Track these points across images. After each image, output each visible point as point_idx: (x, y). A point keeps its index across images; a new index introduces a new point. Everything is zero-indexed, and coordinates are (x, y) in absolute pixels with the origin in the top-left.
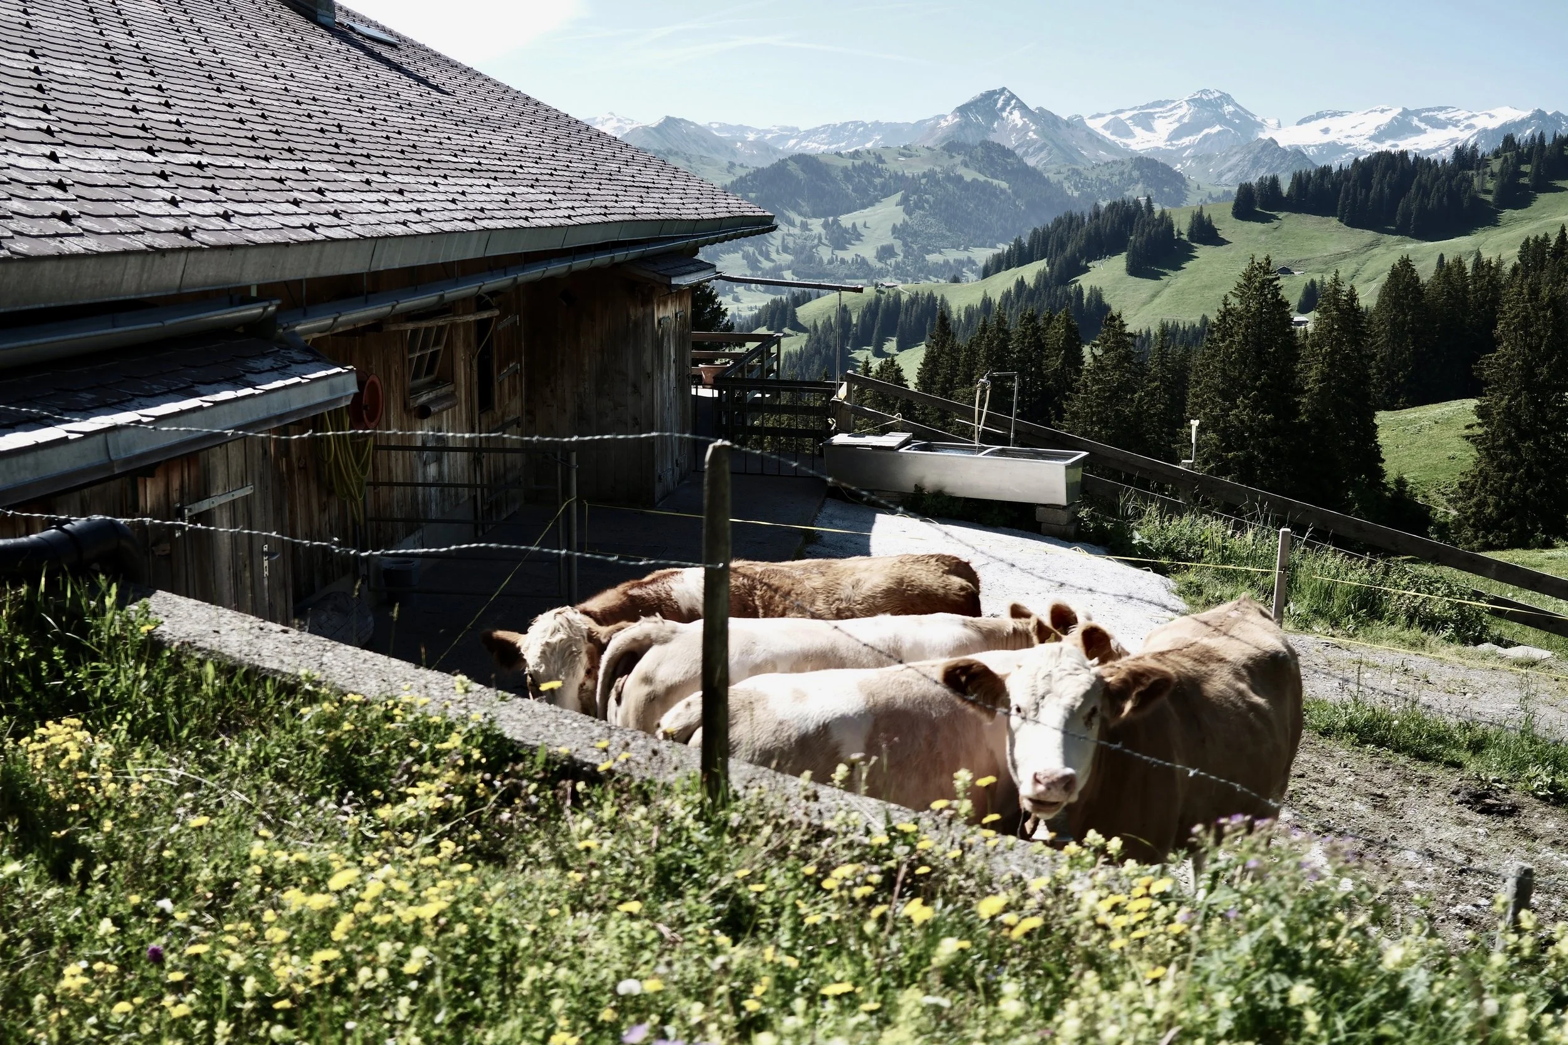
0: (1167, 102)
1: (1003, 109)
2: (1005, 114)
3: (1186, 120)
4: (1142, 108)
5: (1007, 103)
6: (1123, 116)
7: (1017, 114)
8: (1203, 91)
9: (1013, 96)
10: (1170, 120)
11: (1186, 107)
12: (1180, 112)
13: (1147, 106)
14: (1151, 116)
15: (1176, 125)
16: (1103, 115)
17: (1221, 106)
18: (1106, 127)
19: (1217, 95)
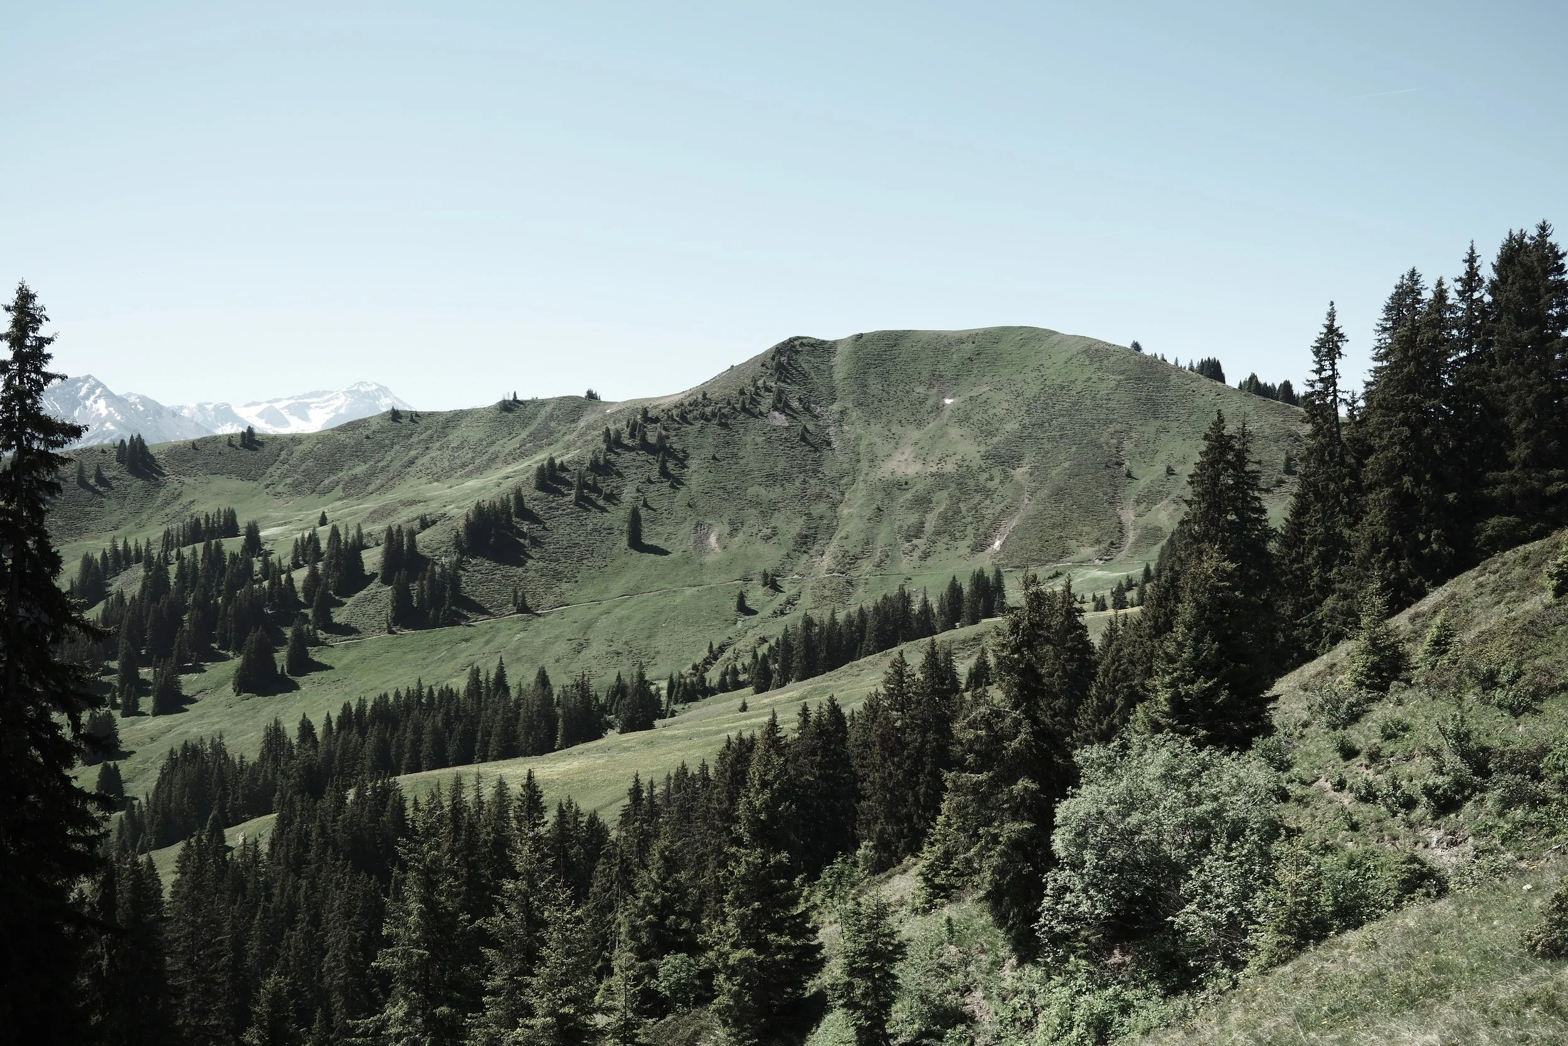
0: (325, 393)
1: (87, 397)
2: (88, 403)
3: (342, 411)
4: (299, 397)
5: (91, 391)
6: (278, 406)
7: (102, 403)
8: (360, 383)
9: (99, 384)
10: (328, 410)
11: (342, 398)
12: (337, 403)
13: (305, 396)
14: (308, 406)
15: (333, 414)
16: (258, 404)
17: (378, 398)
18: (260, 416)
19: (374, 387)
